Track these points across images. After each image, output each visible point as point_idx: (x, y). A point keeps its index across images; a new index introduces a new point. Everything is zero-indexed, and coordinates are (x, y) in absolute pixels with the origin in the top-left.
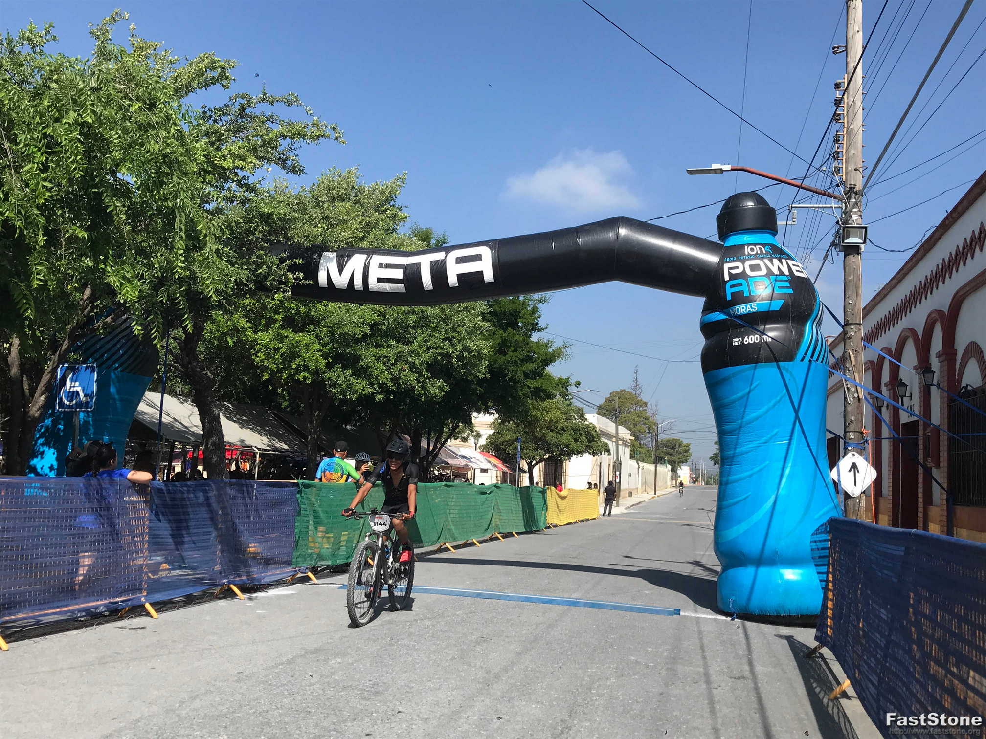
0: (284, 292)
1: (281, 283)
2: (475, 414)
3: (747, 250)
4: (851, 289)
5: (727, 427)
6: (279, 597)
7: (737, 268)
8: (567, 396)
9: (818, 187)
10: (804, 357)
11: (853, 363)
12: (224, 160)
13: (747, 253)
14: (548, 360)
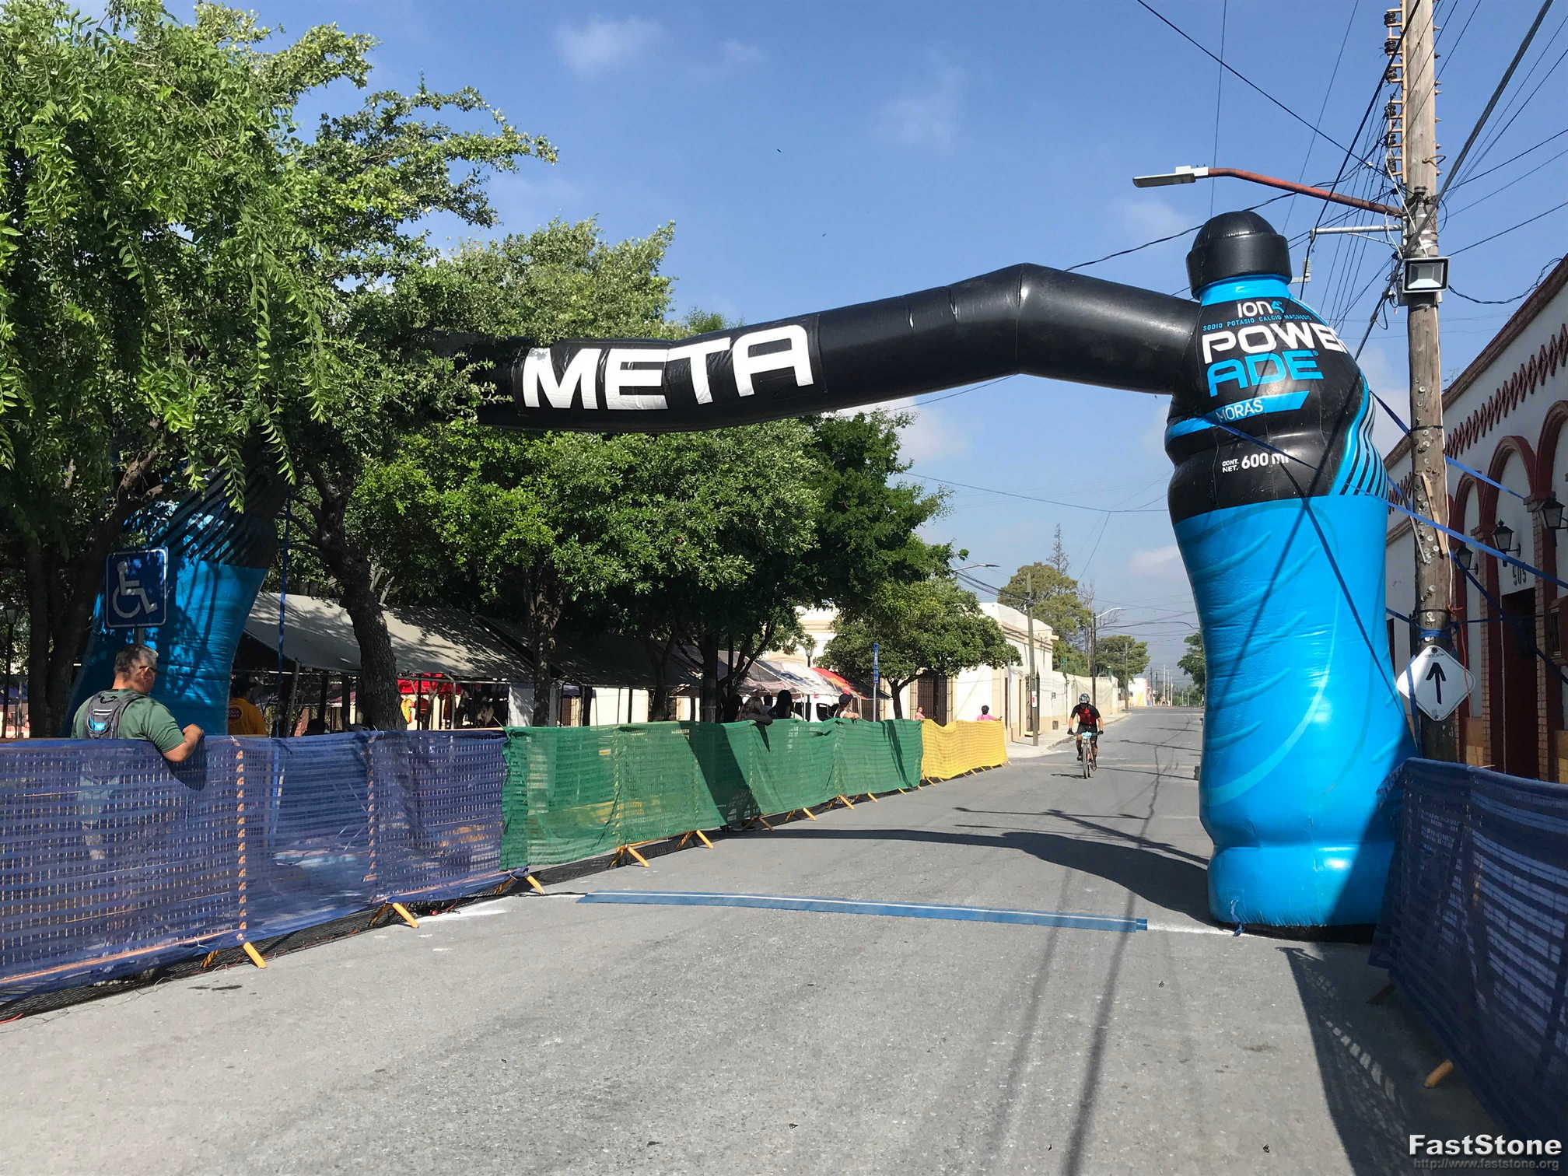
0: (466, 416)
1: (459, 400)
2: (799, 609)
3: (1241, 310)
4: (1422, 367)
5: (1216, 613)
6: (476, 921)
7: (1225, 341)
8: (947, 573)
9: (1357, 196)
10: (1346, 487)
11: (1430, 493)
12: (352, 199)
13: (1241, 316)
14: (915, 518)
